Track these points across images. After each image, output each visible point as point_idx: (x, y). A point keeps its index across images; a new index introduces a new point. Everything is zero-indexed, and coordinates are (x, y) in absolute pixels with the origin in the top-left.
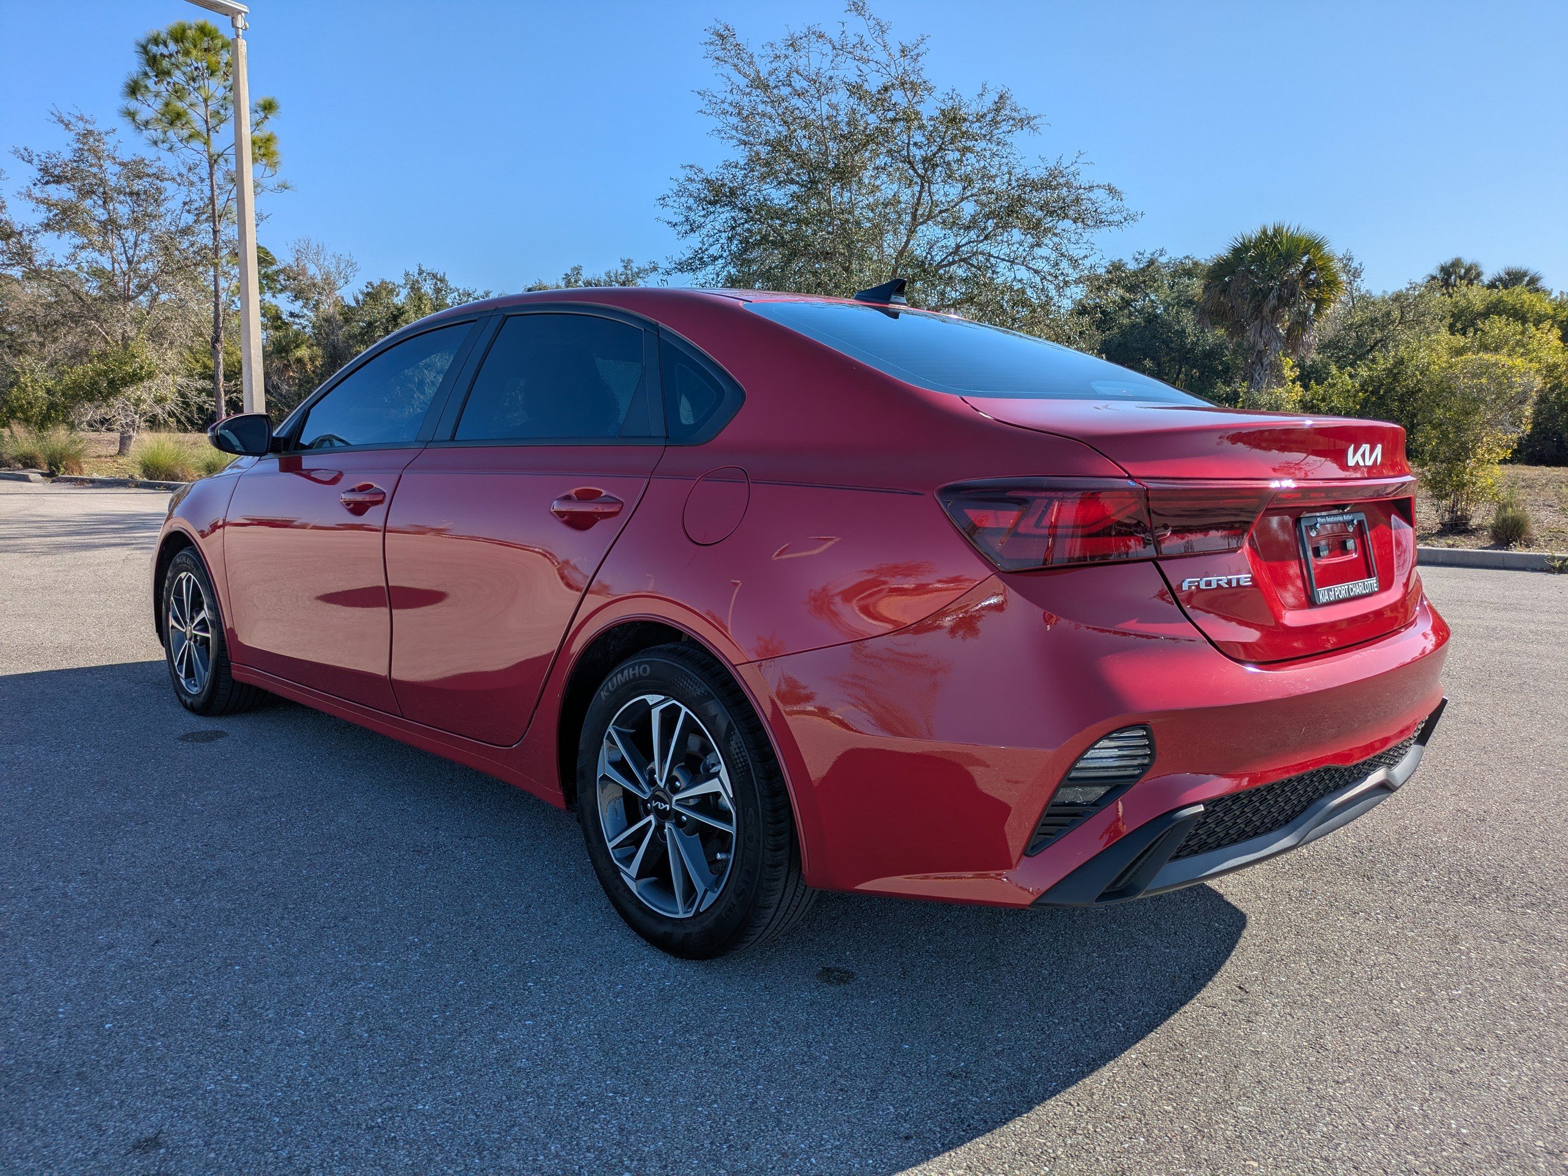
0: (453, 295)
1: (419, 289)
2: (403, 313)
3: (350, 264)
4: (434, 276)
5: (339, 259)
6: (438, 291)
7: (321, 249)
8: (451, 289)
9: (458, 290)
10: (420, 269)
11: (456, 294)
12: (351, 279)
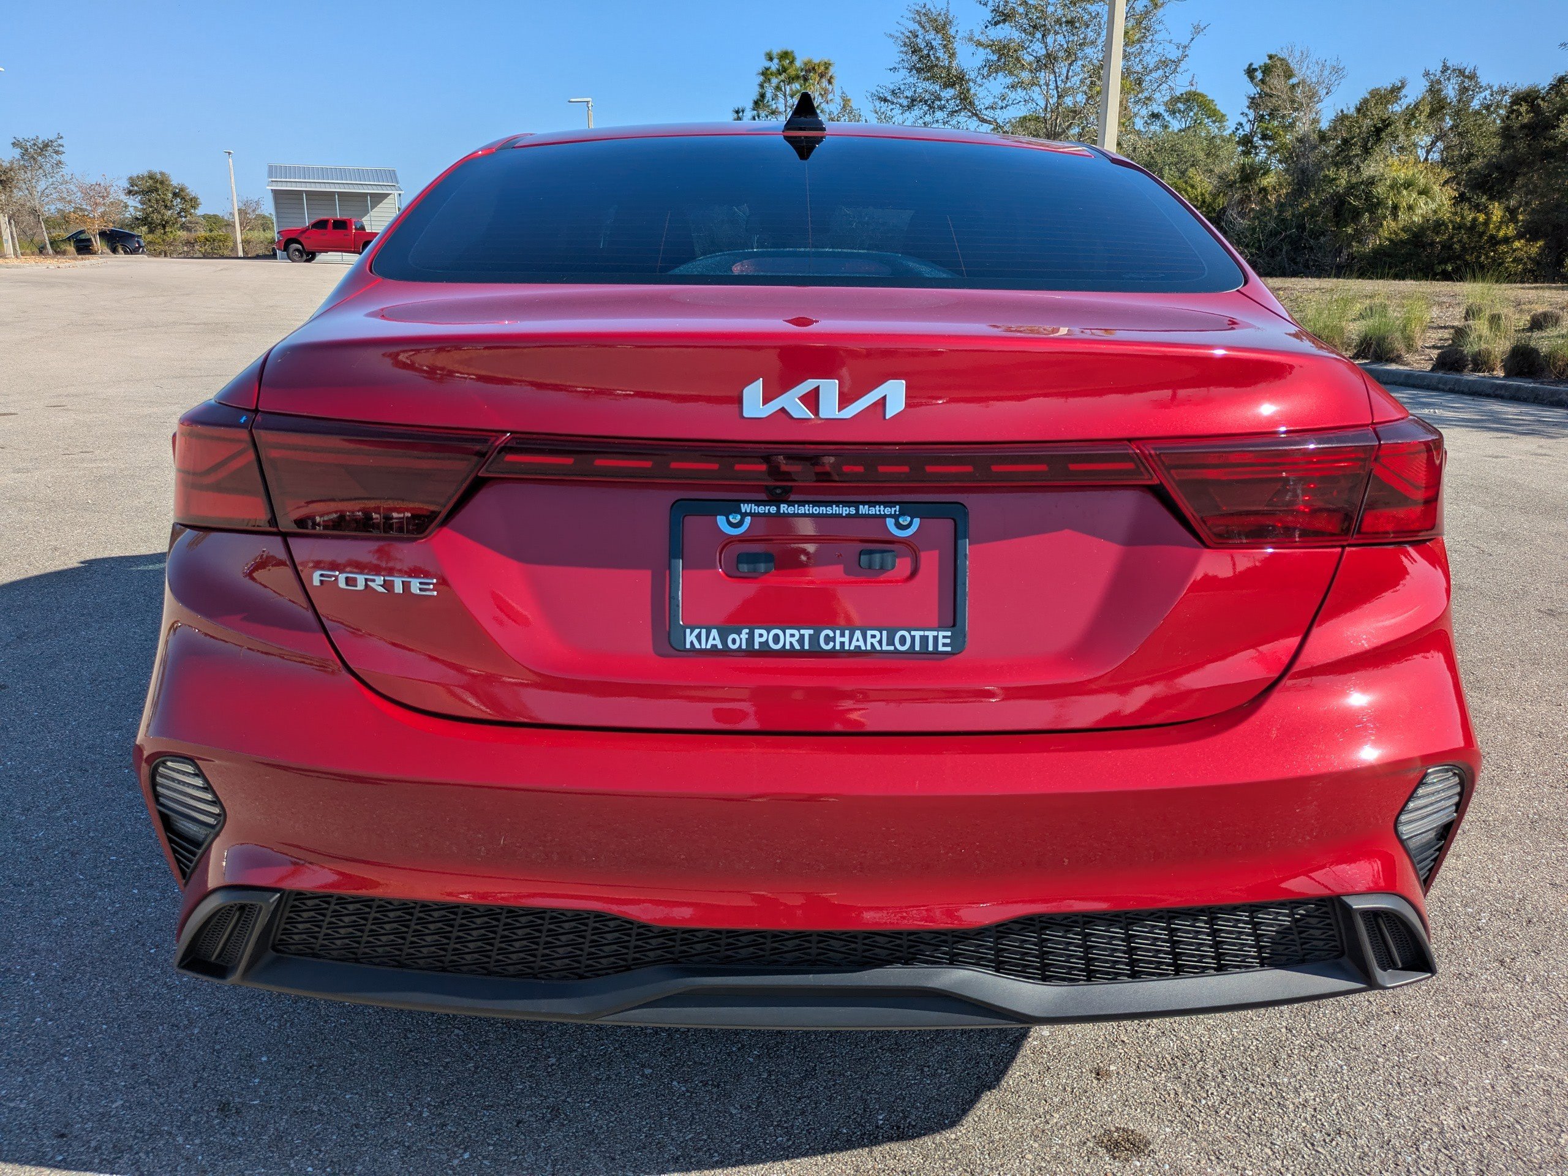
0: (1483, 95)
1: (1440, 91)
2: (1389, 125)
3: (1336, 70)
4: (1461, 73)
5: (1323, 66)
6: (1464, 90)
7: (1305, 56)
8: (1481, 87)
9: (1491, 88)
10: (1444, 66)
11: (1488, 92)
12: (1333, 89)
